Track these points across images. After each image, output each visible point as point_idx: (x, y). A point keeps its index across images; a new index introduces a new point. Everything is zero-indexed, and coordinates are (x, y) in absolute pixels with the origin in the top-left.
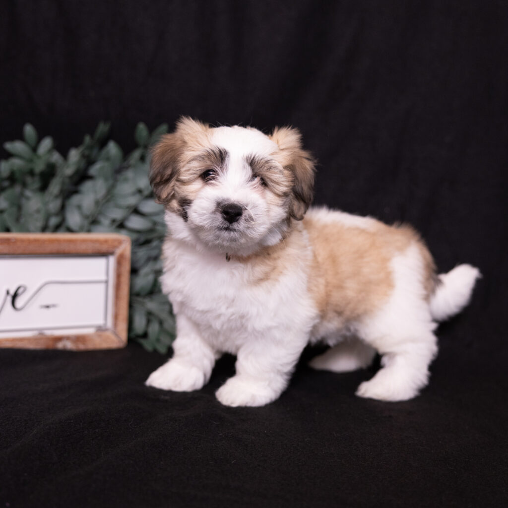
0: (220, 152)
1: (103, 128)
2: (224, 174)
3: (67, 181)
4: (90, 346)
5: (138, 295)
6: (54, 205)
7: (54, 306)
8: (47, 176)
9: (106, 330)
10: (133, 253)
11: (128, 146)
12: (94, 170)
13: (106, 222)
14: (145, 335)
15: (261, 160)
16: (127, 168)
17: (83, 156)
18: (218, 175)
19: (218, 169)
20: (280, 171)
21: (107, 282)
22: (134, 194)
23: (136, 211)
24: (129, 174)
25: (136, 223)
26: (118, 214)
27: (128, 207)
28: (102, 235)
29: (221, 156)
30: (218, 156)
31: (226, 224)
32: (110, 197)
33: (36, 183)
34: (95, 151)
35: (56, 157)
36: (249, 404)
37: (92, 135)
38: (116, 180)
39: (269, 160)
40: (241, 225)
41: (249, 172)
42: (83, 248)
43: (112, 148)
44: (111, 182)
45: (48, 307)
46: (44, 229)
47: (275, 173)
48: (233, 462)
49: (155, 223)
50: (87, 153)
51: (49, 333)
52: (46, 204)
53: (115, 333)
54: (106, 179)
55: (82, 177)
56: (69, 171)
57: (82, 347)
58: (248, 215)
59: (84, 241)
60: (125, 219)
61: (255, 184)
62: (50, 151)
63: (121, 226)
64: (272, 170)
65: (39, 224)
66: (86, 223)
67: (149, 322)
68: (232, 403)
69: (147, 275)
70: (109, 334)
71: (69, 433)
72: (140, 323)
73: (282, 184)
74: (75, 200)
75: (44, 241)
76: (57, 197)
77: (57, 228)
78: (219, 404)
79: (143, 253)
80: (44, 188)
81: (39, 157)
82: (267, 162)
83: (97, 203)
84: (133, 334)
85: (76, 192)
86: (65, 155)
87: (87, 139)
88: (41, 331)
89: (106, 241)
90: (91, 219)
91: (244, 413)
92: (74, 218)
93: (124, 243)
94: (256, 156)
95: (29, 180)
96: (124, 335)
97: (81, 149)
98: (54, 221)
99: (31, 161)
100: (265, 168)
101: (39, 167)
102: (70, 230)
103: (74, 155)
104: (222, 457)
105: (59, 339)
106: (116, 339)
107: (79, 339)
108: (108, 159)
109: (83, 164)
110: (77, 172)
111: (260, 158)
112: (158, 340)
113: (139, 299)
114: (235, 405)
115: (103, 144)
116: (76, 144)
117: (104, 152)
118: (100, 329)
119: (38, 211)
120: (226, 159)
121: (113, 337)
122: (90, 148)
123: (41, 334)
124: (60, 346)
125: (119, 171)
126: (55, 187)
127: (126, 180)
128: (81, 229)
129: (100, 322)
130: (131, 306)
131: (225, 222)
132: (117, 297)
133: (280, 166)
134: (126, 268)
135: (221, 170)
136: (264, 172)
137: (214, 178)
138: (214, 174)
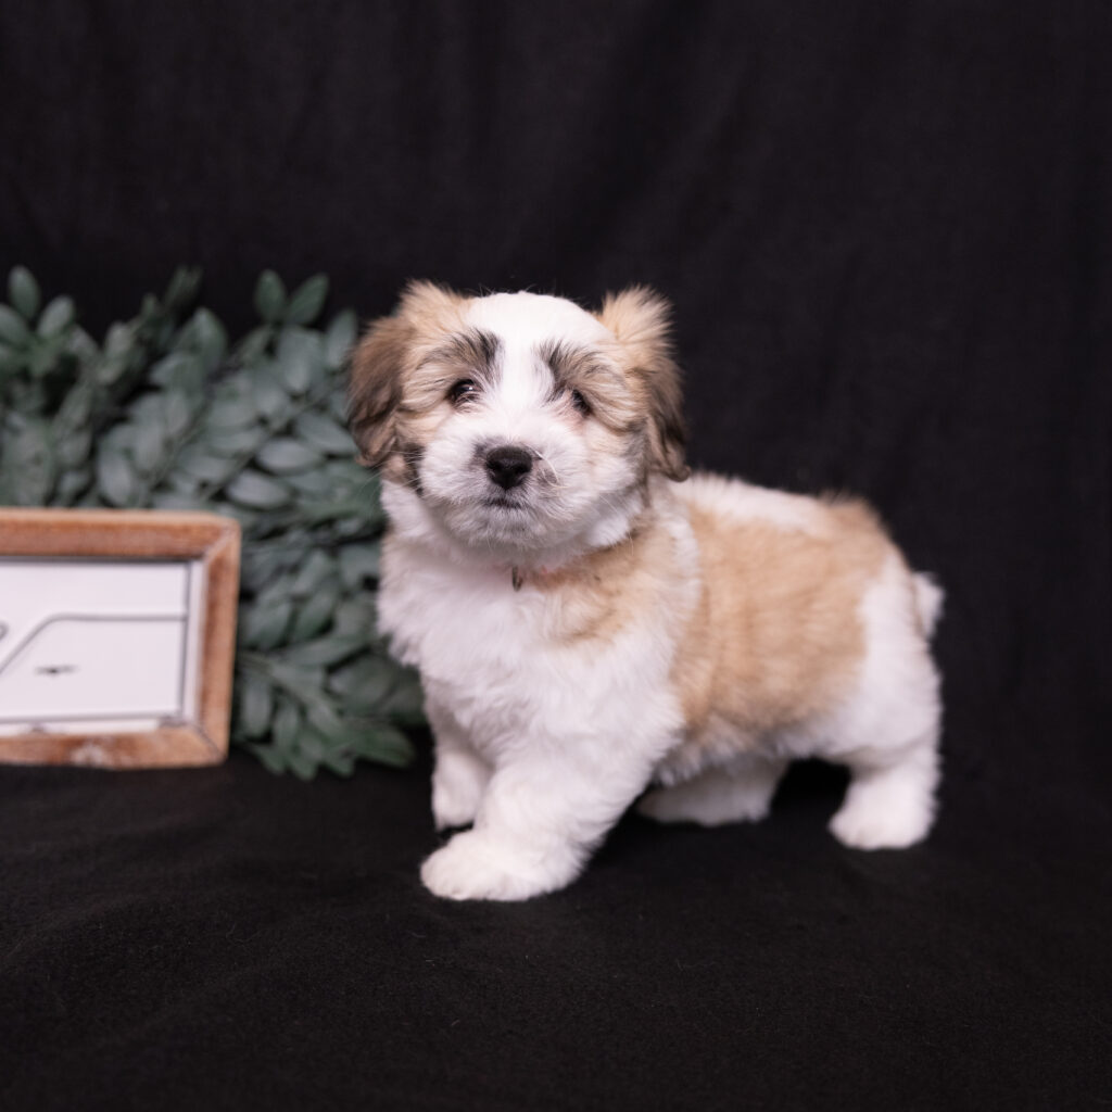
0: (483, 339)
1: (184, 281)
2: (493, 387)
3: (103, 394)
4: (146, 759)
5: (253, 648)
6: (74, 448)
7: (68, 669)
8: (58, 385)
9: (183, 724)
10: (246, 556)
11: (239, 321)
12: (162, 373)
13: (187, 486)
14: (267, 738)
15: (575, 352)
16: (237, 368)
17: (140, 341)
19: (480, 378)
21: (185, 619)
22: (249, 427)
23: (254, 465)
24: (241, 382)
25: (253, 489)
26: (213, 471)
27: (237, 456)
28: (178, 516)
31: (498, 493)
32: (196, 431)
33: (35, 399)
34: (166, 332)
35: (80, 342)
36: (493, 896)
37: (160, 296)
38: (210, 396)
39: (593, 353)
40: (530, 493)
42: (134, 543)
43: (205, 326)
44: (199, 399)
45: (53, 671)
46: (50, 500)
48: (454, 1023)
49: (295, 492)
50: (148, 334)
51: (55, 729)
52: (55, 445)
53: (202, 732)
54: (189, 393)
55: (135, 387)
56: (108, 373)
57: (127, 761)
58: (546, 470)
59: (137, 528)
60: (230, 480)
61: (560, 407)
62: (66, 329)
63: (219, 496)
64: (597, 375)
65: (40, 488)
66: (143, 488)
67: (276, 708)
68: (456, 891)
69: (273, 605)
70: (187, 733)
71: (92, 954)
72: (256, 712)
74: (120, 437)
75: (47, 527)
76: (79, 429)
77: (78, 499)
78: (426, 893)
79: (266, 556)
80: (51, 408)
81: (41, 341)
83: (168, 445)
84: (240, 737)
85: (121, 419)
86: (99, 337)
88: (37, 725)
89: (186, 530)
90: (153, 480)
91: (481, 914)
92: (116, 478)
93: (225, 534)
94: (562, 346)
95: (19, 390)
96: (220, 738)
97: (136, 325)
98: (71, 482)
99: (23, 349)
100: (583, 371)
101: (43, 363)
102: (106, 503)
103: (120, 338)
104: (429, 1013)
105: (78, 742)
106: (204, 744)
107: (121, 743)
108: (194, 348)
109: (138, 359)
110: (125, 376)
111: (573, 348)
112: (296, 749)
113: (257, 658)
114: (460, 896)
115: (184, 315)
116: (126, 314)
117: (186, 334)
118: (168, 722)
119: (37, 460)
120: (497, 354)
121: (196, 741)
122: (156, 323)
123: (38, 730)
124: (79, 757)
125: (217, 376)
126: (76, 408)
127: (233, 396)
128: (132, 503)
129: (169, 706)
130: (237, 673)
131: (494, 487)
132: (207, 651)
133: (617, 367)
134: (230, 589)
135: (487, 378)
136: (580, 379)
137: (472, 397)
138: (474, 390)
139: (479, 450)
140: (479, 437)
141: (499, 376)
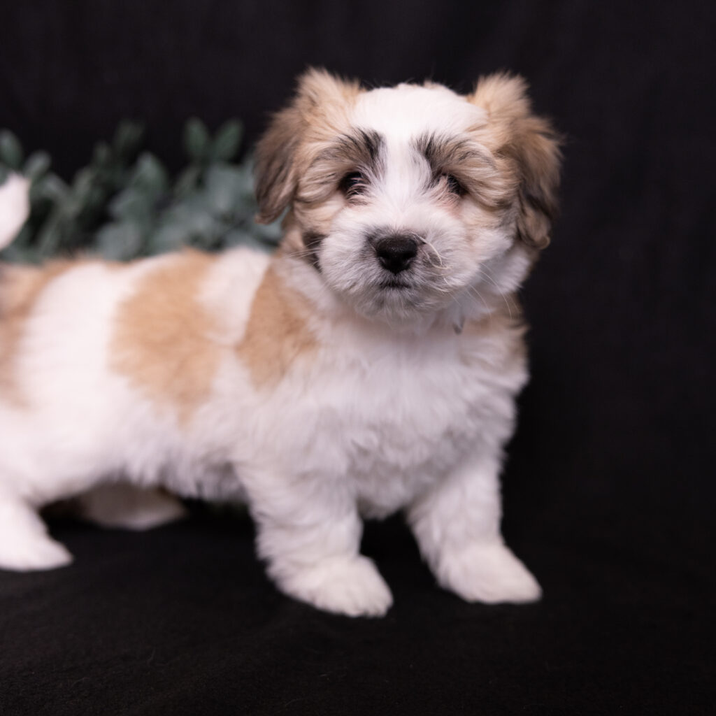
0: (366, 137)
1: (129, 132)
2: (379, 179)
11: (175, 161)
12: (121, 206)
15: (447, 141)
18: (369, 182)
19: (367, 171)
20: (487, 160)
24: (181, 212)
29: (370, 146)
30: (363, 147)
31: (389, 276)
34: (118, 173)
35: (53, 186)
37: (110, 143)
39: (464, 141)
40: (417, 275)
41: (425, 168)
43: (149, 169)
47: (478, 165)
54: (140, 220)
55: (97, 218)
56: (72, 207)
58: (430, 254)
61: (439, 192)
64: (469, 160)
73: (496, 186)
82: (459, 145)
86: (70, 179)
87: (102, 153)
94: (436, 136)
97: (93, 170)
100: (456, 157)
109: (97, 196)
110: (86, 211)
111: (444, 140)
115: (131, 159)
117: (135, 177)
120: (381, 150)
122: (110, 165)
131: (386, 271)
133: (486, 151)
135: (373, 171)
136: (454, 165)
137: (360, 190)
138: (361, 182)
139: (370, 239)
140: (369, 229)
141: (384, 169)
